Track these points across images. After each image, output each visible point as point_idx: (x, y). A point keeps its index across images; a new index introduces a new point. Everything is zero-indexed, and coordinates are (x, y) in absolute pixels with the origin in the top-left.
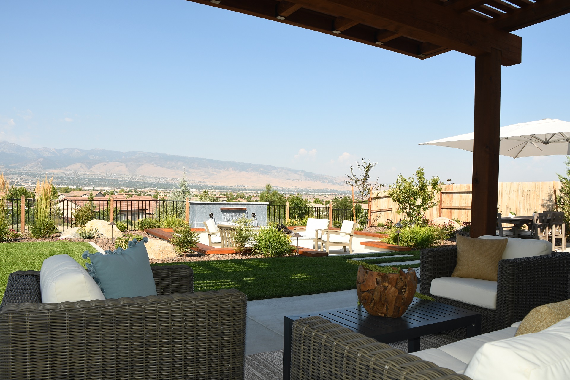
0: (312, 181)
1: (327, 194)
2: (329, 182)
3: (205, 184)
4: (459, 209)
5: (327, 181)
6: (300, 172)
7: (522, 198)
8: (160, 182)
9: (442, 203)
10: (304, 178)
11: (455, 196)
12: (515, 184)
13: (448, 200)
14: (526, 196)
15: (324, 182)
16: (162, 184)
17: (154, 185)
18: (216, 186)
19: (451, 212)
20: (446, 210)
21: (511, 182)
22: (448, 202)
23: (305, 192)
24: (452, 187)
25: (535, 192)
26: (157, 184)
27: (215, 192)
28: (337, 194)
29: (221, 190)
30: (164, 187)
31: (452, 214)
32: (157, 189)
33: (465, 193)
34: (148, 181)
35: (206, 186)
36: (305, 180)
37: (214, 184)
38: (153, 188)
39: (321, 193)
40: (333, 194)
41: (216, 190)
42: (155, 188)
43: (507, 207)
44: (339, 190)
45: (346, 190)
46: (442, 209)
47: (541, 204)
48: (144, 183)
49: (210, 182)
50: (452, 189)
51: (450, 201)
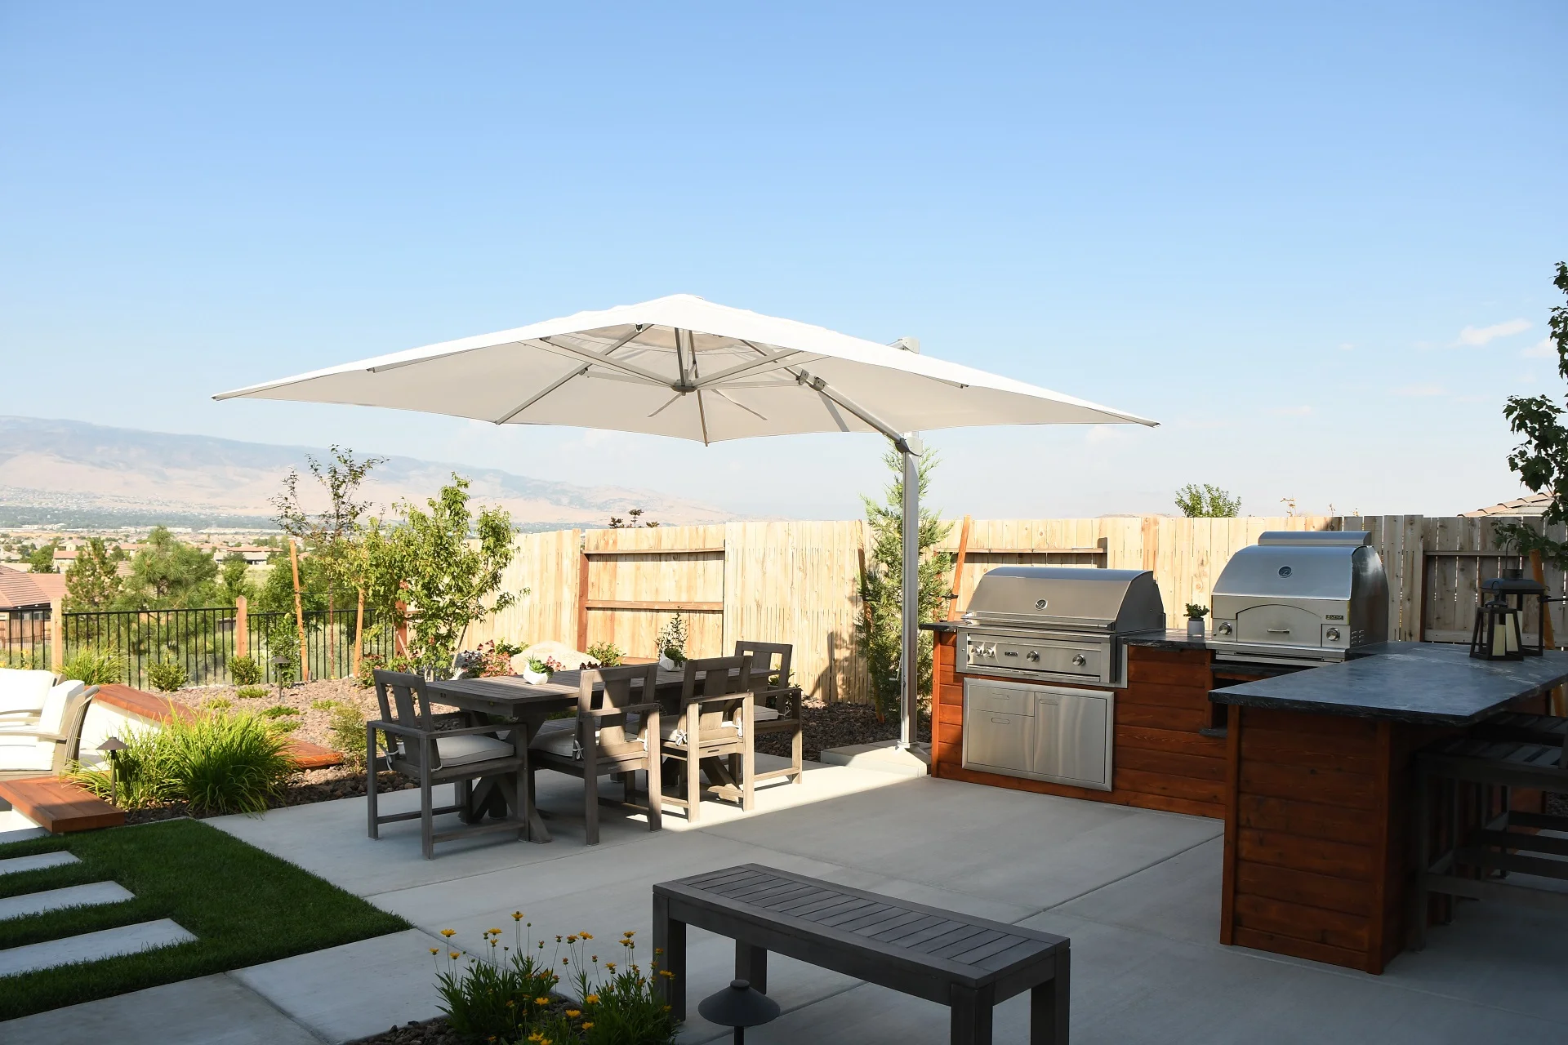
0: (525, 499)
2: (571, 503)
3: (214, 511)
4: (632, 610)
5: (565, 500)
6: (491, 476)
7: (798, 575)
8: (75, 508)
9: (590, 588)
11: (624, 567)
12: (779, 527)
13: (605, 578)
14: (808, 568)
15: (558, 503)
16: (80, 512)
17: (54, 515)
18: (248, 517)
19: (612, 619)
20: (601, 612)
21: (767, 523)
22: (605, 586)
24: (613, 536)
25: (831, 555)
26: (64, 513)
27: (243, 534)
29: (263, 527)
30: (87, 522)
31: (615, 627)
32: (62, 527)
33: (650, 557)
34: (36, 505)
35: (216, 519)
36: (506, 497)
37: (242, 513)
38: (50, 527)
41: (247, 530)
42: (56, 527)
43: (759, 606)
46: (589, 609)
47: (848, 596)
48: (23, 511)
49: (231, 507)
50: (615, 542)
51: (611, 582)
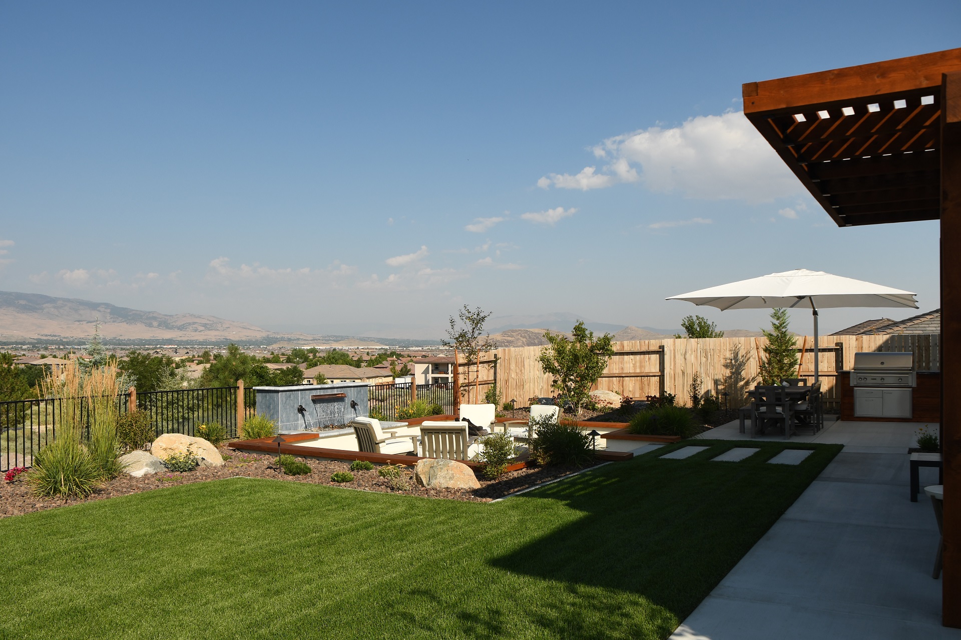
0: (127, 323)
1: (159, 346)
4: (608, 377)
5: (155, 324)
6: (102, 307)
7: (704, 359)
10: (111, 318)
14: (708, 356)
23: (115, 344)
28: (176, 346)
31: (599, 385)
39: (147, 346)
40: (170, 346)
44: (180, 339)
45: (192, 339)
